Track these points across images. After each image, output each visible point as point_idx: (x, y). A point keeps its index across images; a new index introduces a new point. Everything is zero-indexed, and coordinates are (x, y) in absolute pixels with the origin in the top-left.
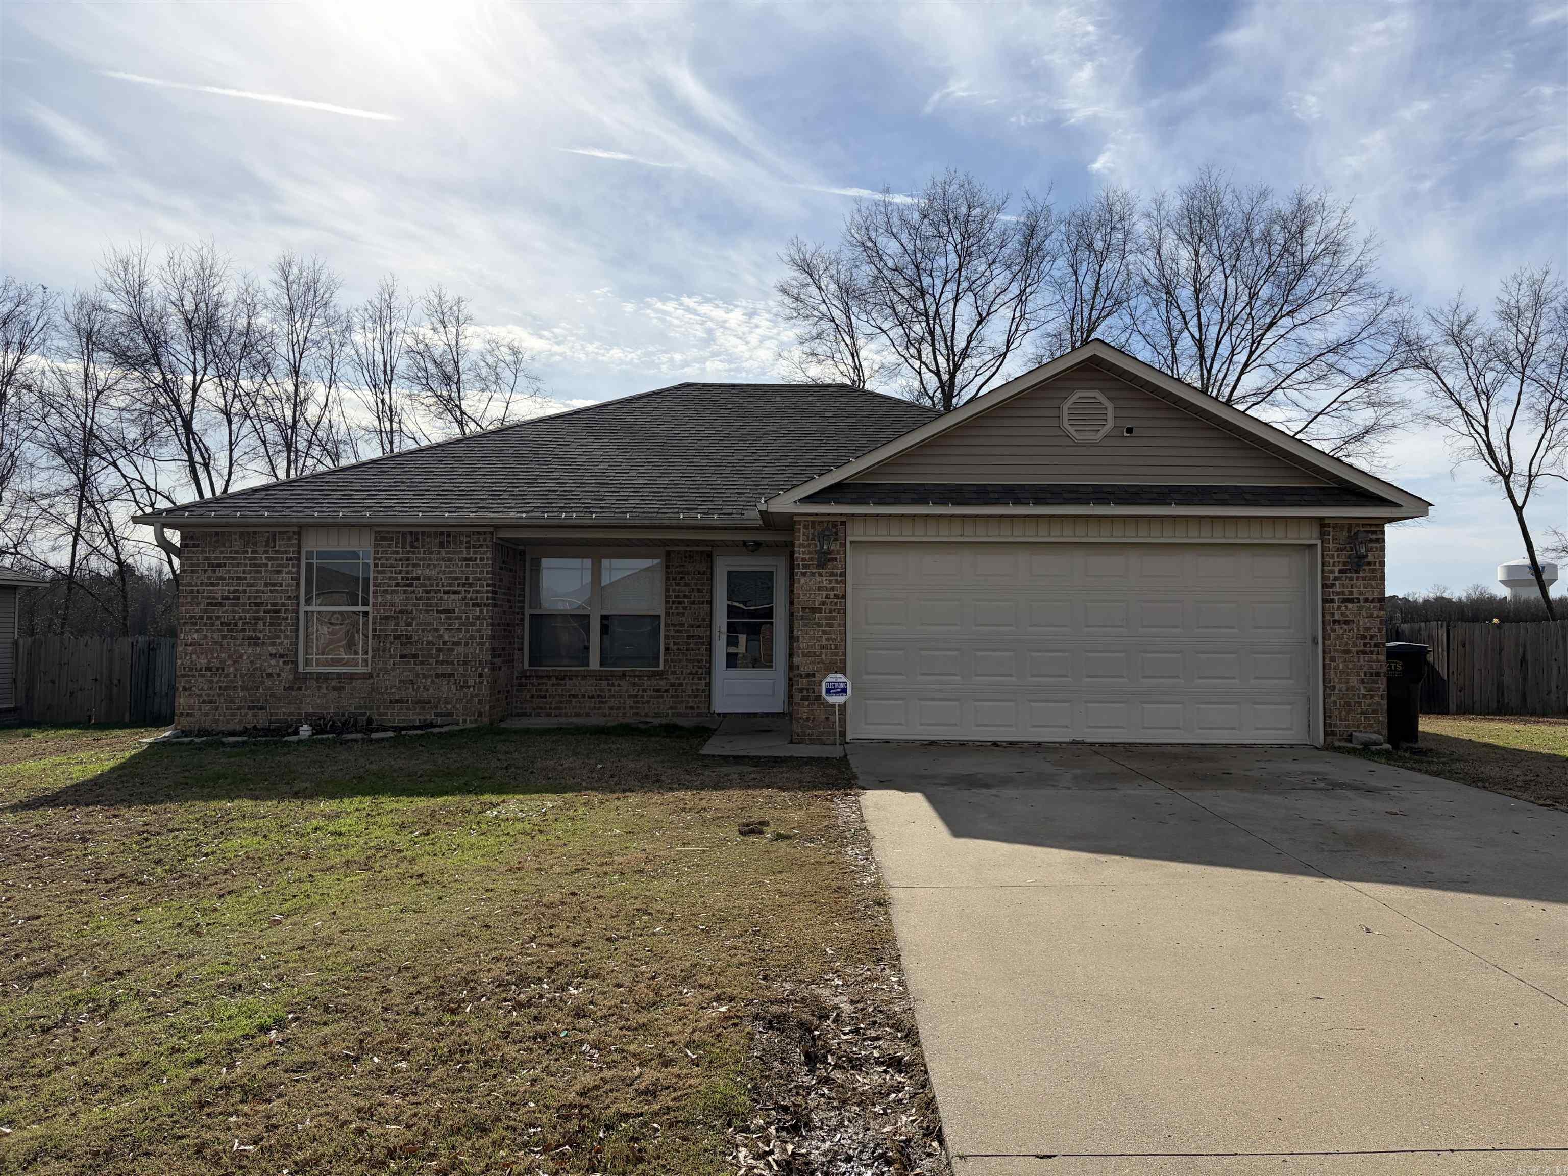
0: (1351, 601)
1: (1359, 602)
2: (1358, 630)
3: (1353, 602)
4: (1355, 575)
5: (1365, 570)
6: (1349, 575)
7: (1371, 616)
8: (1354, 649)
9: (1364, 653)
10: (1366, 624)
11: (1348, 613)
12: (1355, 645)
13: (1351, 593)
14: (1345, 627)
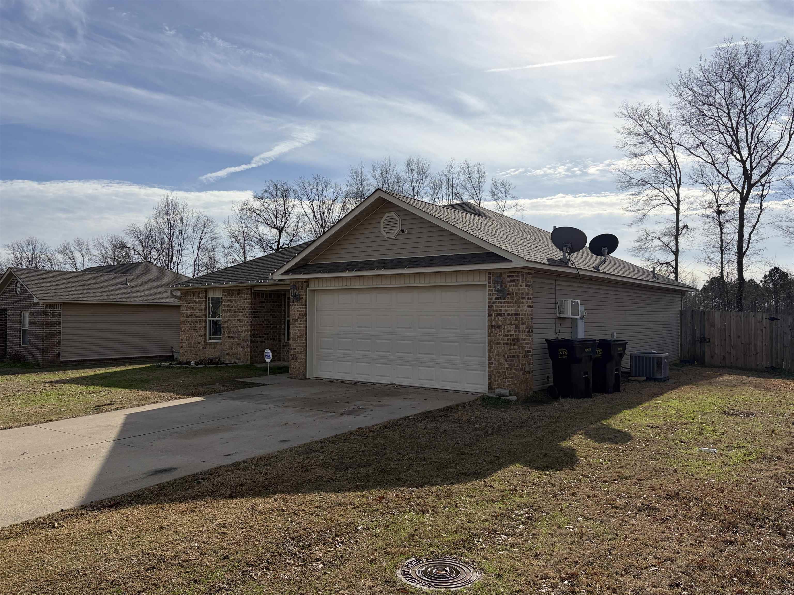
0: (500, 315)
1: (504, 316)
2: (504, 331)
3: (502, 316)
4: (503, 301)
5: (508, 297)
6: (500, 301)
7: (511, 324)
8: (502, 342)
9: (507, 344)
10: (508, 328)
11: (499, 322)
12: (502, 340)
13: (501, 310)
14: (498, 329)
